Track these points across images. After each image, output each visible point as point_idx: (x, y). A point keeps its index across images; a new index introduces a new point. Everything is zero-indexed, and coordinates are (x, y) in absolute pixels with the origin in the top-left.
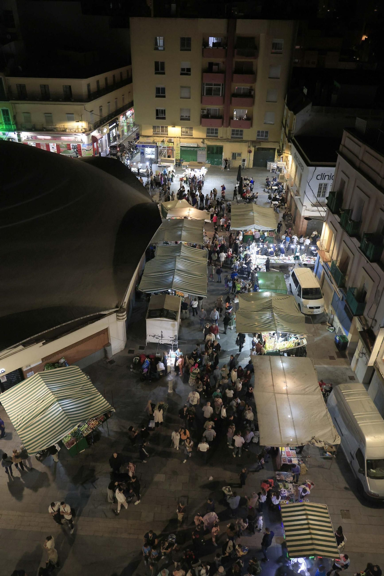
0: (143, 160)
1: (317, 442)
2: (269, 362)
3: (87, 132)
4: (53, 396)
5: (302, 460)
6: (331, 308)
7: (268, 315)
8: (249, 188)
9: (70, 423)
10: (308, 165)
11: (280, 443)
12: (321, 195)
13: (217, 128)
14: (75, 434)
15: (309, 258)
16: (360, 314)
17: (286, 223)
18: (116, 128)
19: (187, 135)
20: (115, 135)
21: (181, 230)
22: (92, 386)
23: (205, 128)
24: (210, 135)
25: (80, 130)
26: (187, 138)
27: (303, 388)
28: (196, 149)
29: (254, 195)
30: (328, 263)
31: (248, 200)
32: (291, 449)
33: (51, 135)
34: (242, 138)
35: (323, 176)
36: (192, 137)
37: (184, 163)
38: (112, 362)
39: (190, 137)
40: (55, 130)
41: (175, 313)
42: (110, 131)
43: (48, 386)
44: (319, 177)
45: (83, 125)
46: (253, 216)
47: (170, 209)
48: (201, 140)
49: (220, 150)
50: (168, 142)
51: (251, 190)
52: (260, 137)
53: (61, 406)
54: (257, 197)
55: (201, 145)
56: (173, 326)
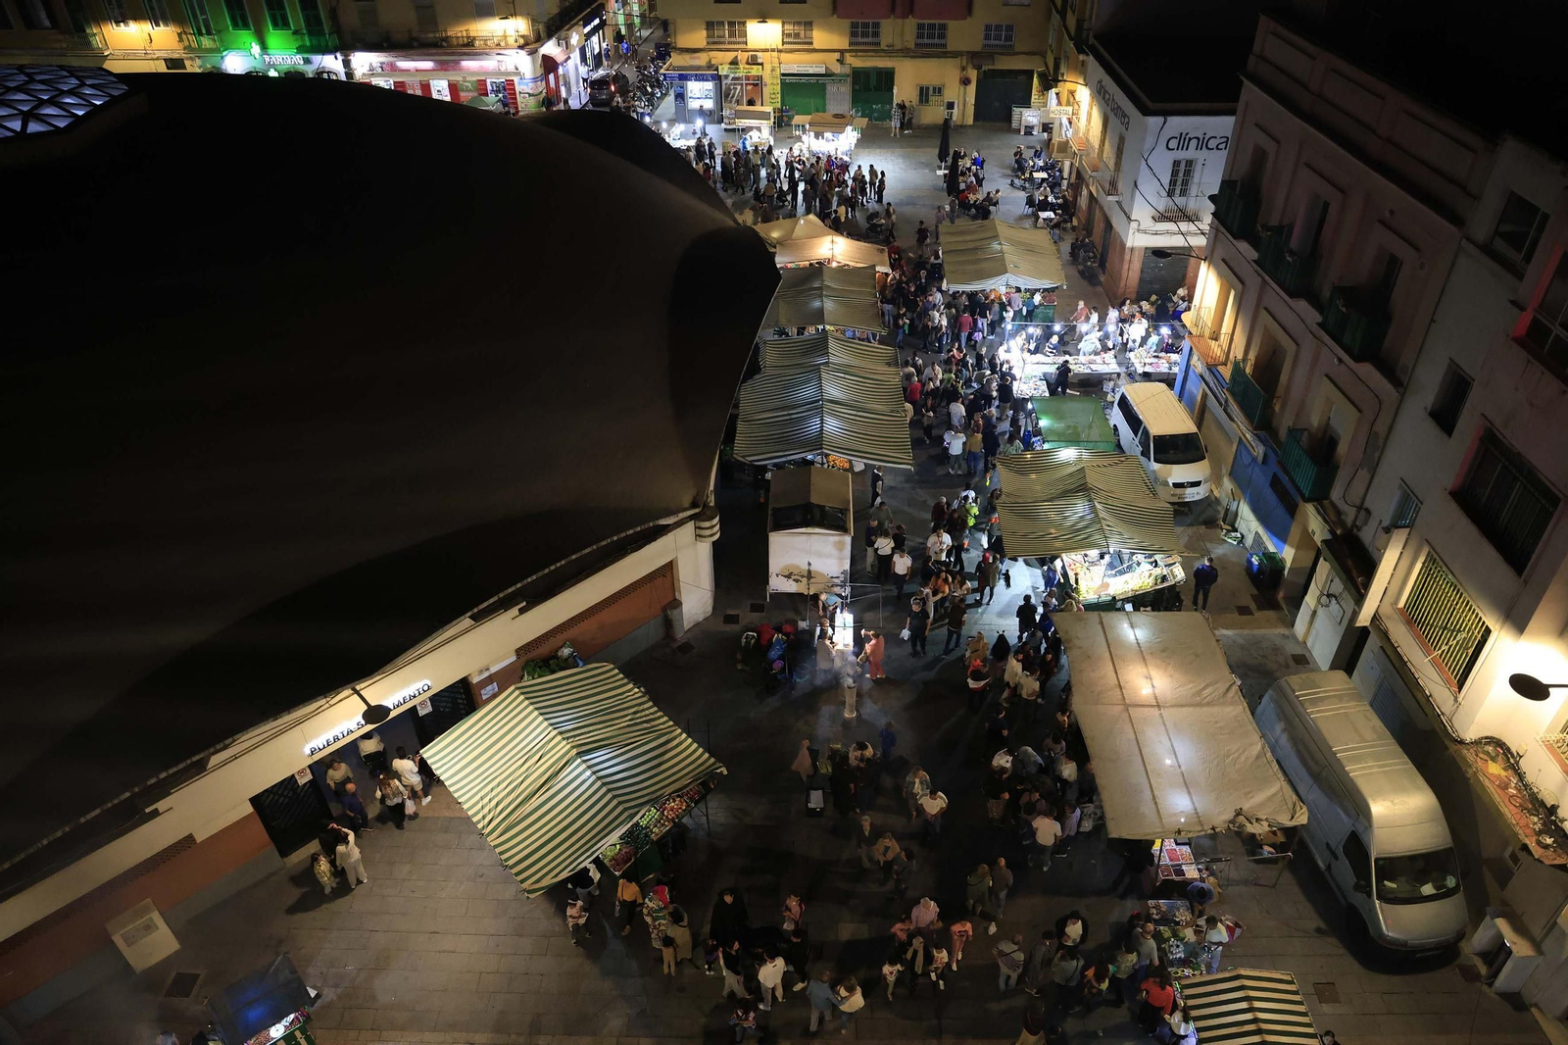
0: (683, 115)
1: (1251, 823)
2: (1099, 627)
3: (529, 45)
4: (565, 742)
5: (1207, 869)
6: (1228, 484)
7: (1079, 509)
8: (973, 179)
9: (620, 808)
10: (1146, 112)
11: (1159, 830)
12: (1178, 192)
13: (877, 21)
14: (630, 837)
15: (1155, 357)
16: (1320, 496)
17: (1081, 267)
18: (601, 32)
19: (796, 41)
20: (597, 51)
21: (821, 296)
22: (656, 712)
23: (846, 23)
24: (860, 40)
25: (511, 41)
26: (798, 50)
27: (1194, 690)
28: (822, 80)
29: (991, 195)
30: (1220, 368)
31: (973, 210)
32: (1177, 844)
33: (432, 58)
34: (945, 46)
35: (1183, 141)
36: (811, 47)
37: (798, 119)
38: (686, 648)
39: (806, 47)
40: (444, 44)
41: (842, 514)
42: (586, 40)
43: (546, 719)
44: (1173, 144)
45: (517, 26)
46: (1001, 252)
47: (780, 242)
48: (837, 55)
49: (886, 79)
50: (748, 63)
51: (980, 182)
52: (993, 42)
53: (589, 767)
54: (997, 202)
55: (837, 69)
56: (840, 546)
